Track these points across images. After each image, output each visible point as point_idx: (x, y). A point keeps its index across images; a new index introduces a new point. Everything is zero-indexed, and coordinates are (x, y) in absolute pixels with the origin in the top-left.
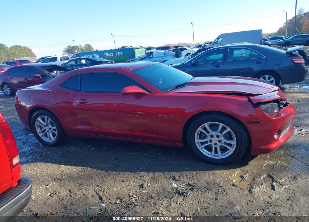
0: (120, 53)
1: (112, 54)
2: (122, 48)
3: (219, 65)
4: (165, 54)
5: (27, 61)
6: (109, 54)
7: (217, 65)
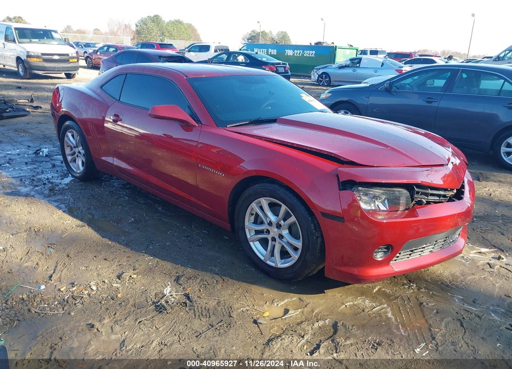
0: (311, 52)
1: (297, 53)
2: (317, 44)
3: (432, 98)
4: (383, 64)
5: (170, 46)
6: (294, 51)
7: (428, 98)
